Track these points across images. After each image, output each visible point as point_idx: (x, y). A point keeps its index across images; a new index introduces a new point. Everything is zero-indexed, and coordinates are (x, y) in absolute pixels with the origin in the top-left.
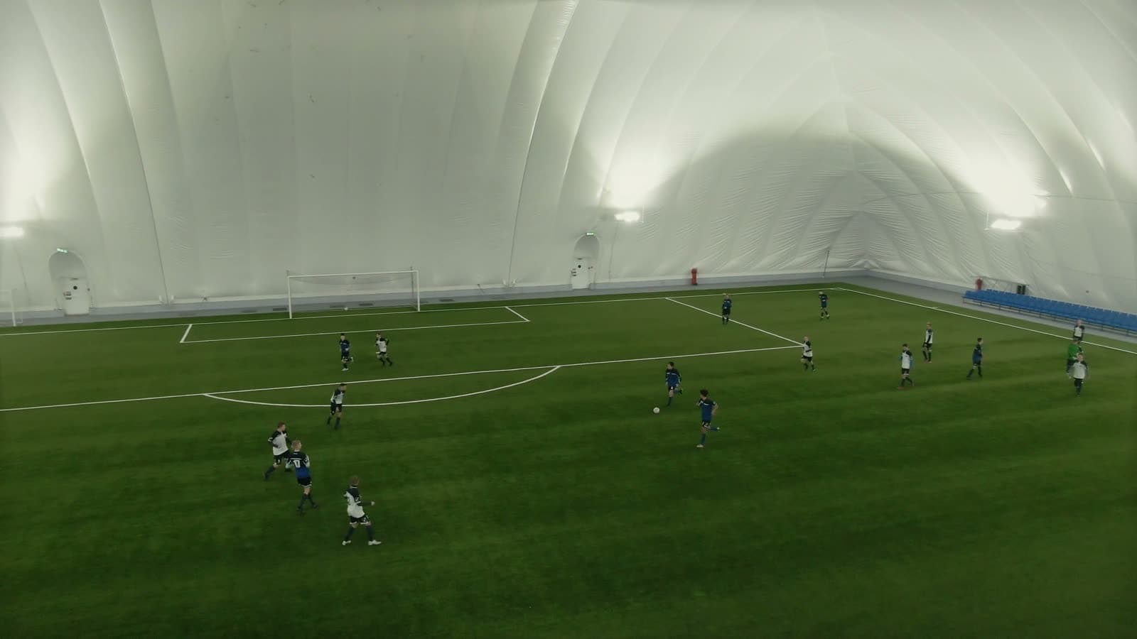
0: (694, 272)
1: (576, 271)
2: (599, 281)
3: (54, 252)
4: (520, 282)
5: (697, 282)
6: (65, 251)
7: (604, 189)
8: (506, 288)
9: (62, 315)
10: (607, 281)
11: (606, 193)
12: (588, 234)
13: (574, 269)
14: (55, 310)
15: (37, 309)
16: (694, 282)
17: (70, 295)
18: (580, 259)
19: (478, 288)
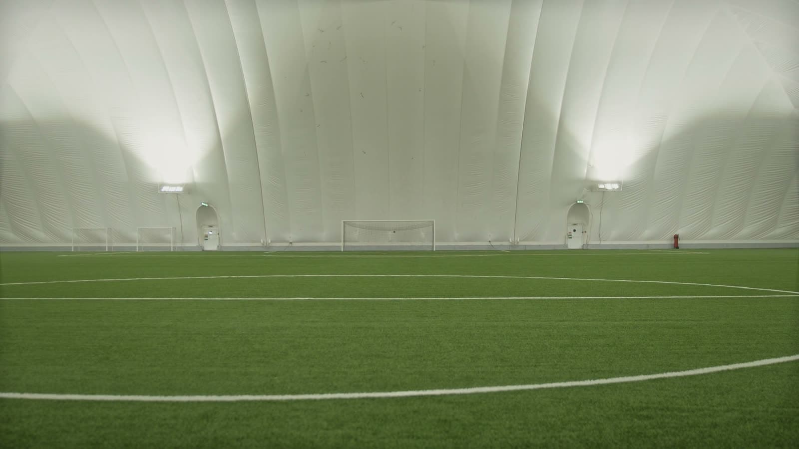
0: (676, 238)
1: (572, 234)
2: (591, 243)
3: (201, 206)
4: (524, 240)
5: (679, 246)
6: (207, 205)
7: (589, 165)
8: (512, 246)
9: (201, 250)
10: (598, 243)
11: (590, 167)
12: (578, 202)
13: (571, 233)
14: (197, 246)
15: (188, 245)
16: (676, 246)
17: (207, 237)
18: (575, 224)
19: (490, 244)
